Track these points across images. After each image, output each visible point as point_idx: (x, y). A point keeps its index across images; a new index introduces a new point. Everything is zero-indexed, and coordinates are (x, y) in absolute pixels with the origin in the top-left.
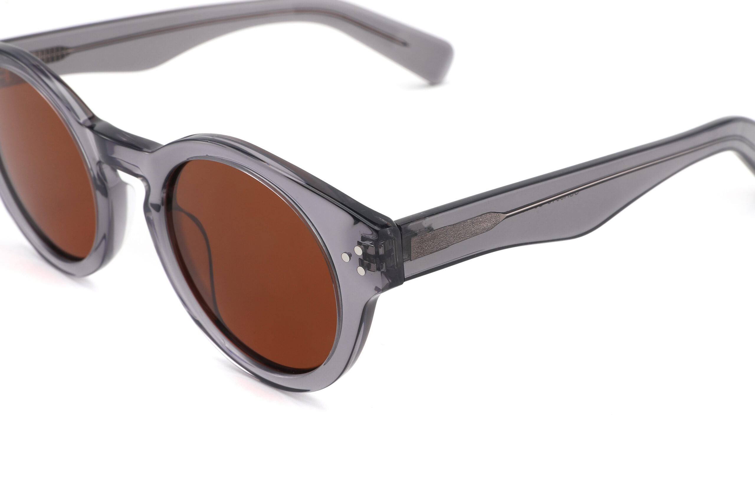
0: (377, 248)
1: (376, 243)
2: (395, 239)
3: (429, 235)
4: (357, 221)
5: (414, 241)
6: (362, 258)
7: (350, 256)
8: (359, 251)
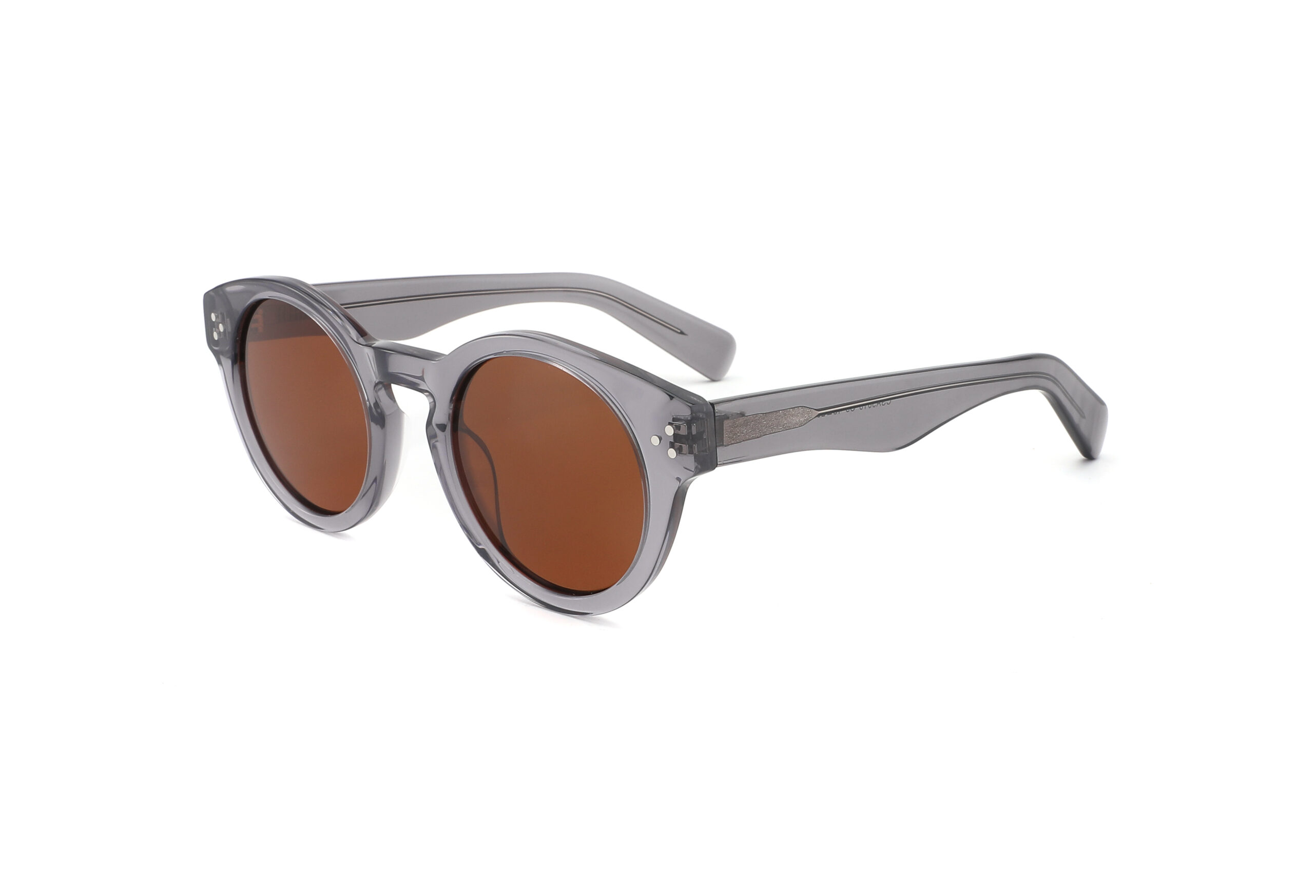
0: (689, 428)
1: (689, 423)
2: (707, 420)
3: (741, 420)
4: (672, 398)
5: (726, 423)
6: (672, 441)
7: (660, 439)
8: (670, 431)
